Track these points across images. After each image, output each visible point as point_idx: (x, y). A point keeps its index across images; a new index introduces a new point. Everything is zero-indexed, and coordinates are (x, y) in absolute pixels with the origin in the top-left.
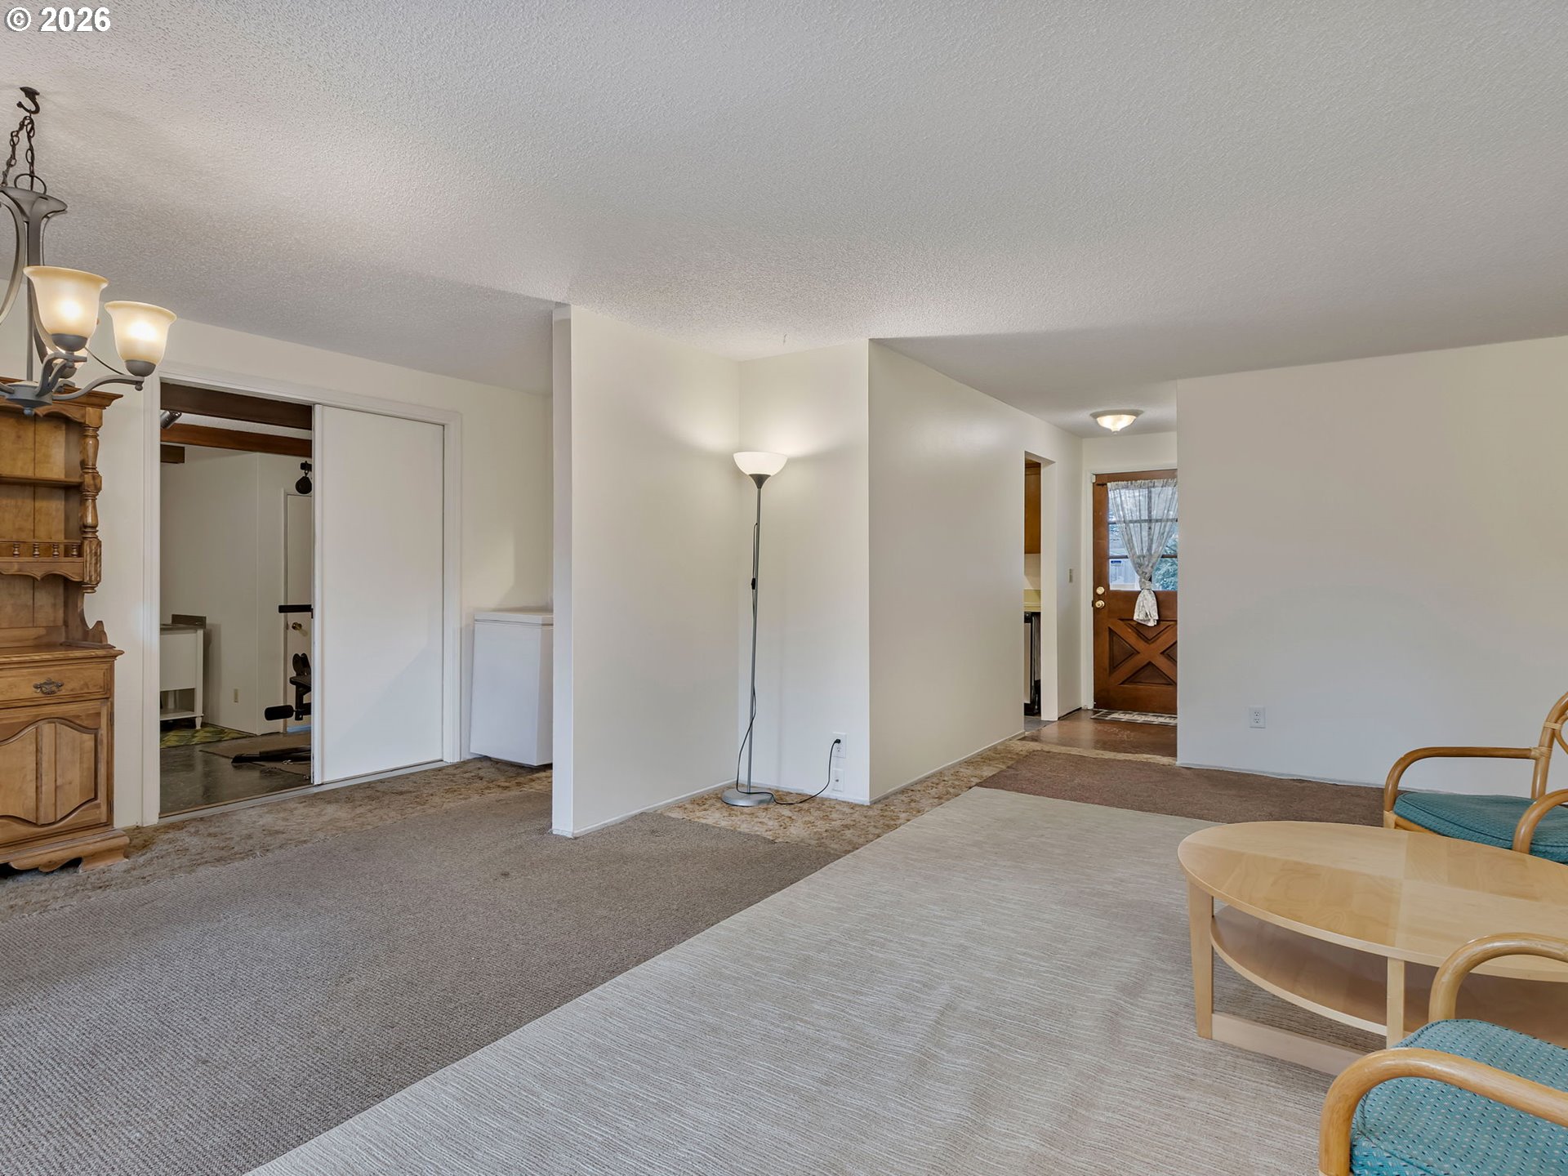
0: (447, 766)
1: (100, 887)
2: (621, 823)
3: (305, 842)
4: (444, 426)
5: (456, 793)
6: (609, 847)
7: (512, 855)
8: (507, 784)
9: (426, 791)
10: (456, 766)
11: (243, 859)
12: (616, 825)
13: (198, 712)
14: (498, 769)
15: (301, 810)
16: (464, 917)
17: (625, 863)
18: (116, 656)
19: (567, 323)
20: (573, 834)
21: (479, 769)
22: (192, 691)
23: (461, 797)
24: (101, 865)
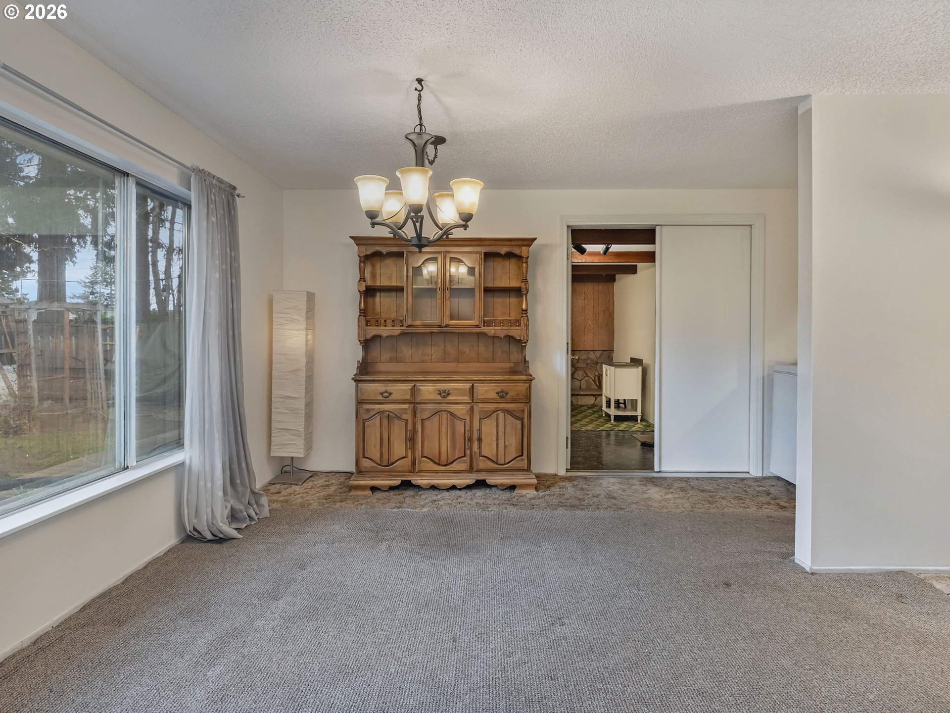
0: (750, 478)
1: (513, 505)
2: (871, 574)
3: (621, 509)
4: (751, 226)
5: (741, 501)
6: (839, 595)
7: (745, 569)
8: (786, 505)
9: (721, 494)
10: (756, 480)
11: (582, 509)
12: (863, 574)
13: (639, 413)
14: (788, 490)
15: (637, 486)
16: (669, 609)
17: (845, 618)
18: (532, 380)
19: (809, 112)
20: (811, 569)
21: (773, 486)
22: (636, 400)
23: (743, 505)
24: (524, 492)
